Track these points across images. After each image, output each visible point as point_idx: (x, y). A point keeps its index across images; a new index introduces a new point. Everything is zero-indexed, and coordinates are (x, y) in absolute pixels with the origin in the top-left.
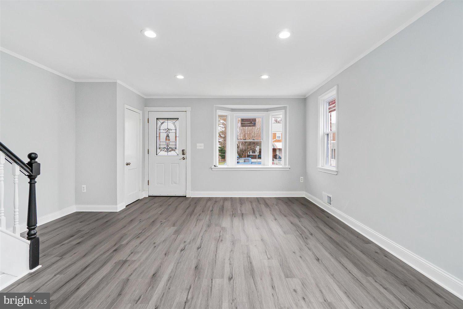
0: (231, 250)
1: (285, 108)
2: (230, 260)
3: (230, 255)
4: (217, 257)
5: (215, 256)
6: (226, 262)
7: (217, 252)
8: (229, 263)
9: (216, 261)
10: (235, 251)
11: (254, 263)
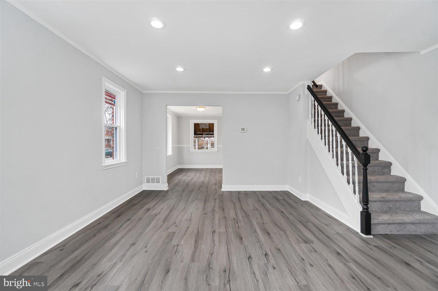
0: (213, 255)
2: (214, 244)
3: (214, 249)
4: (226, 248)
5: (229, 248)
6: (218, 243)
7: (228, 252)
8: (215, 242)
9: (227, 244)
10: (208, 254)
11: (193, 242)
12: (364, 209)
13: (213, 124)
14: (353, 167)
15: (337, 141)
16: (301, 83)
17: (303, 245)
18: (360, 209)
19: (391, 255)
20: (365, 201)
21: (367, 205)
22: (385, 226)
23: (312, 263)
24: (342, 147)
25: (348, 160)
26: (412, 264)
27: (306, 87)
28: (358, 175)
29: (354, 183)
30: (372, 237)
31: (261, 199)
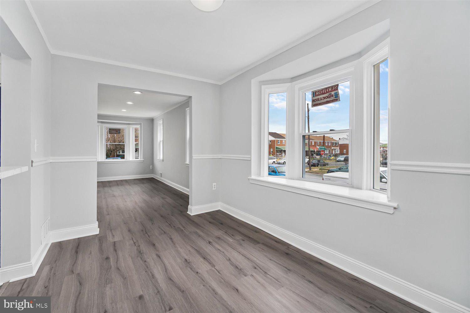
1: (140, 124)
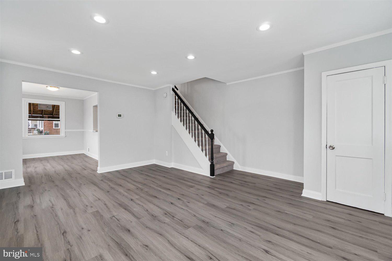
12: (211, 163)
13: (58, 107)
14: (205, 141)
15: (195, 126)
16: (168, 85)
17: (191, 189)
18: (210, 163)
19: (226, 181)
20: (212, 159)
21: (213, 160)
22: (218, 170)
23: (189, 202)
24: (198, 129)
25: (202, 137)
26: (233, 182)
27: (172, 89)
28: (208, 145)
29: (206, 150)
30: (215, 176)
31: (142, 172)
